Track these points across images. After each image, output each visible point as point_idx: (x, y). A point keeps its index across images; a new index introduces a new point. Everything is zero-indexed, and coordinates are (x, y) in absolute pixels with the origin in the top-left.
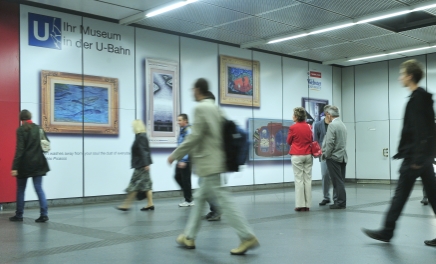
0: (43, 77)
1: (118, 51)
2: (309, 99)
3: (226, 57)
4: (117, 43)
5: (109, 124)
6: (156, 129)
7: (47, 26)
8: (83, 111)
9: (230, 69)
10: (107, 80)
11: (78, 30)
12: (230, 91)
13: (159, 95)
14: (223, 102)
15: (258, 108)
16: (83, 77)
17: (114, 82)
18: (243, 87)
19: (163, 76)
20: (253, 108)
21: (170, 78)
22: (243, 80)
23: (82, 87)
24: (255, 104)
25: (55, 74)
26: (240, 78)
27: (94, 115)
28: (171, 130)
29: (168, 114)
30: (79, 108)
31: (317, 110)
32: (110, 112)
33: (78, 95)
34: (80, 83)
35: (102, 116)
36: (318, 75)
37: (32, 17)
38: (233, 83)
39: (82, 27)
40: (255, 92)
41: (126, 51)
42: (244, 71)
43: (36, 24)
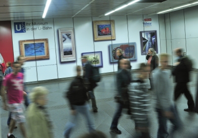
0: (20, 42)
1: (47, 28)
2: (144, 32)
3: (96, 21)
4: (46, 26)
5: (46, 55)
6: (65, 55)
7: (20, 25)
8: (35, 52)
9: (98, 26)
10: (43, 40)
11: (31, 24)
12: (99, 35)
13: (65, 42)
14: (95, 40)
15: (114, 40)
16: (34, 40)
17: (46, 40)
18: (106, 32)
19: (66, 34)
20: (112, 40)
21: (70, 35)
22: (106, 29)
23: (34, 44)
24: (113, 38)
25: (24, 41)
26: (104, 28)
27: (39, 53)
28: (71, 54)
29: (70, 48)
30: (34, 51)
31: (149, 36)
32: (45, 51)
33: (33, 47)
34: (33, 42)
35: (42, 53)
36: (150, 20)
37: (15, 24)
38: (101, 32)
39: (33, 23)
40: (113, 33)
41: (50, 28)
42: (106, 25)
43: (16, 26)
